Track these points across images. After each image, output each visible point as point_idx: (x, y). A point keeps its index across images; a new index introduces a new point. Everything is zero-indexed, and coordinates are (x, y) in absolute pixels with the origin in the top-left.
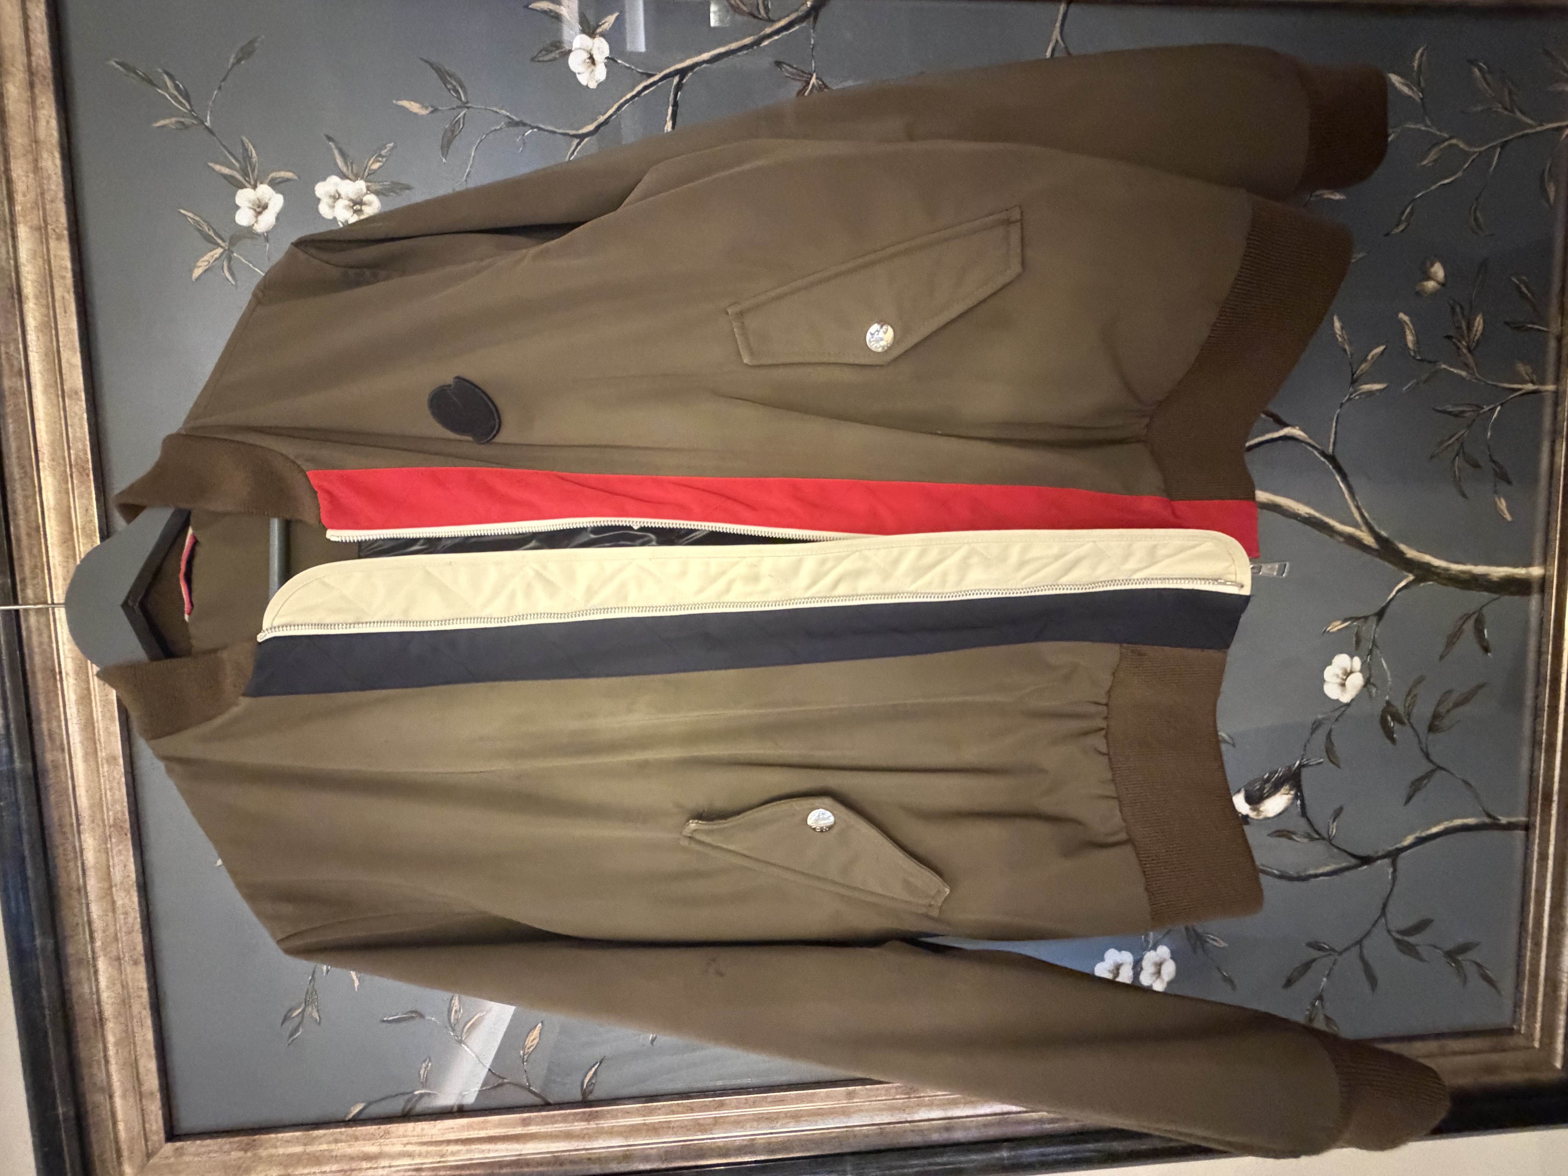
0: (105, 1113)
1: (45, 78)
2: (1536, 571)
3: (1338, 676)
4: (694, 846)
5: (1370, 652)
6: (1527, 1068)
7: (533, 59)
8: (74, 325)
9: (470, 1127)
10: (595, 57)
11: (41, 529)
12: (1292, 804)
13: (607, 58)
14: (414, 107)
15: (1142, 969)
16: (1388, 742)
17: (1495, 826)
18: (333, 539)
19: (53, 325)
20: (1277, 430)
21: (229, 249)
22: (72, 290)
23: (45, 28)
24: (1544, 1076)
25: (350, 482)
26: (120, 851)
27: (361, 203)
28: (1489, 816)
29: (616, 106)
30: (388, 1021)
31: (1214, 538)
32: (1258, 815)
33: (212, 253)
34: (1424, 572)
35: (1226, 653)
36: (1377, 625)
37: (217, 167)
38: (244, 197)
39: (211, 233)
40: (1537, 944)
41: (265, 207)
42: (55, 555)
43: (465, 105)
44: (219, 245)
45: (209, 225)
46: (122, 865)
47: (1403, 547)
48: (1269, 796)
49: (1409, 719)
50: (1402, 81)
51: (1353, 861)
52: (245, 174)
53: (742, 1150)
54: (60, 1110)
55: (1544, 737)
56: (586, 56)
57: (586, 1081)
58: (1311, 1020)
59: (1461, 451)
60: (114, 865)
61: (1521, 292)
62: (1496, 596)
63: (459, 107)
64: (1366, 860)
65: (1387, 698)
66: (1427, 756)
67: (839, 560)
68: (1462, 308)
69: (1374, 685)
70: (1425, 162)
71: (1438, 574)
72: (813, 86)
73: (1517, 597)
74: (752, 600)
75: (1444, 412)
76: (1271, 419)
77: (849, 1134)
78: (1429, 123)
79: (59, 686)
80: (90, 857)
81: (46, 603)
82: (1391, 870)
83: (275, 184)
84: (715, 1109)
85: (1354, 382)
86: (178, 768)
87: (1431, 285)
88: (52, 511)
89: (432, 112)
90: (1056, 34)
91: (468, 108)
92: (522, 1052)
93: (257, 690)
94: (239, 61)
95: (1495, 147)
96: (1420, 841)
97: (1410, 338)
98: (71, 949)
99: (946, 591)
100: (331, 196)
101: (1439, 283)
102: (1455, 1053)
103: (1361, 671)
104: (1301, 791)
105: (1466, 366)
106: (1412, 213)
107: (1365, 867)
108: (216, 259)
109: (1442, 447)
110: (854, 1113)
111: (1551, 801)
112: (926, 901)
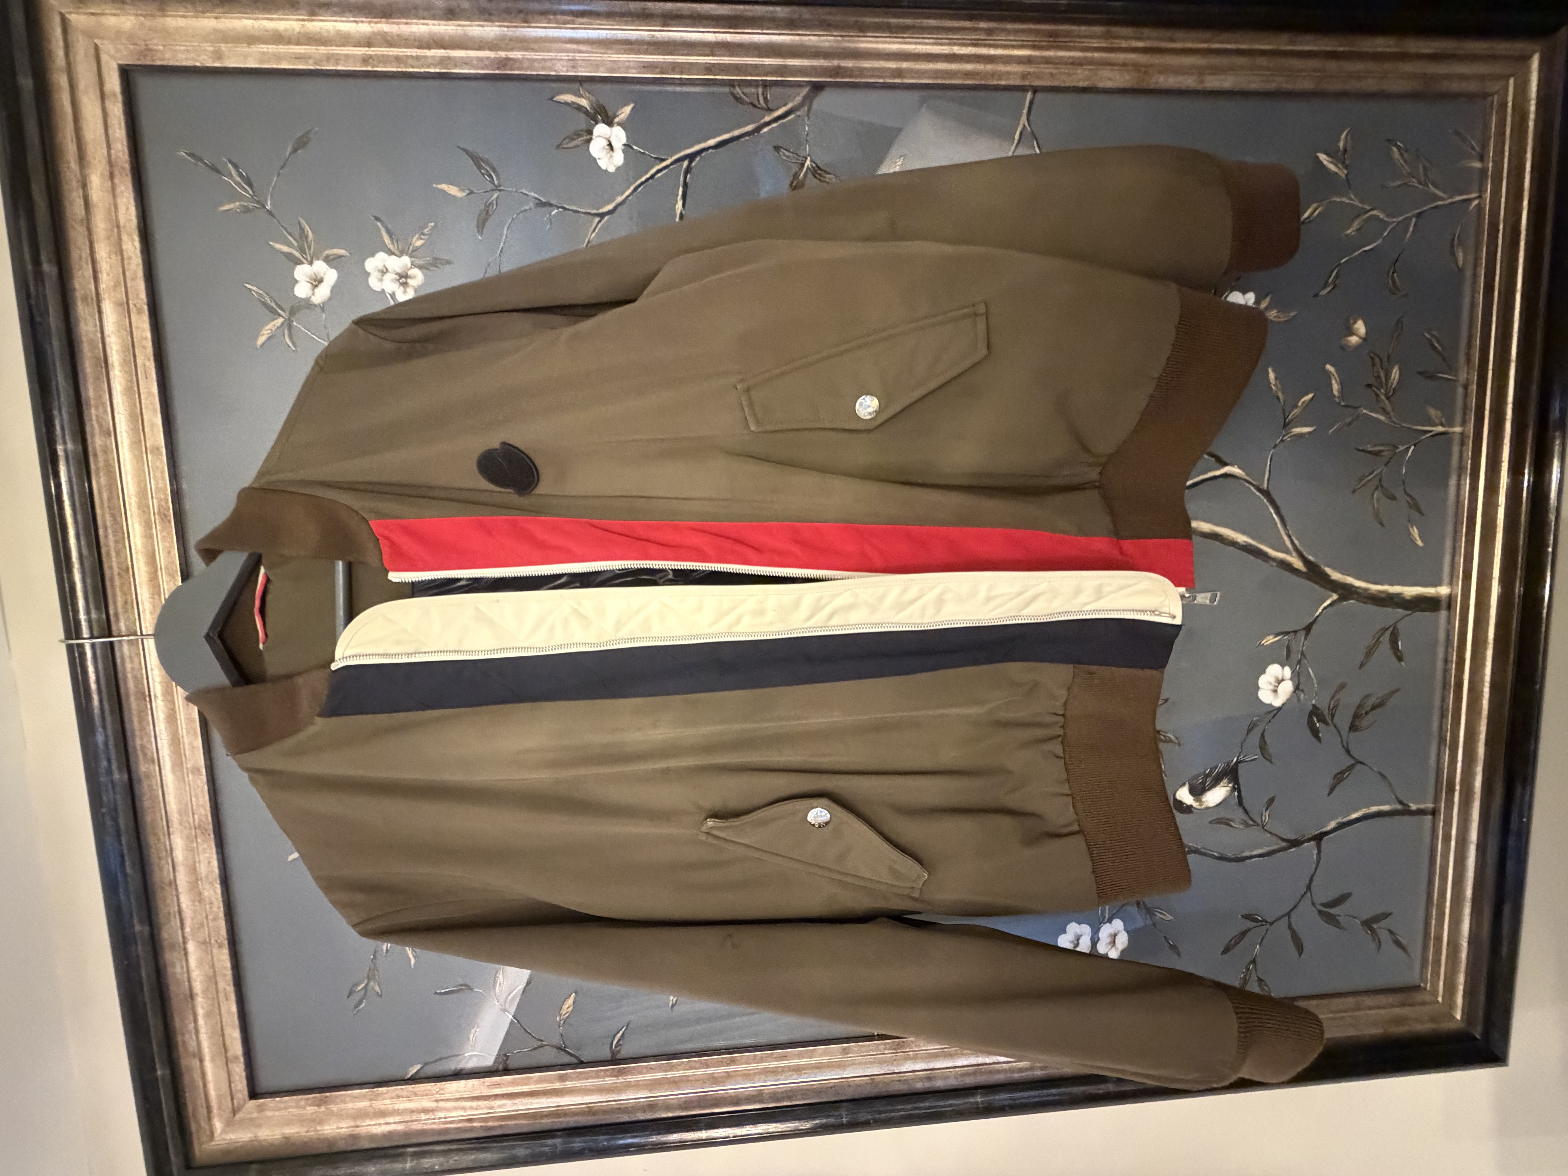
0: (197, 1075)
1: (123, 168)
2: (1444, 591)
3: (1270, 683)
4: (711, 840)
5: (1299, 662)
6: (1433, 1020)
7: (558, 147)
8: (155, 389)
9: (513, 1083)
10: (613, 144)
11: (131, 570)
12: (1230, 795)
13: (625, 145)
14: (453, 190)
15: (1099, 939)
16: (1314, 740)
17: (1406, 812)
18: (394, 580)
19: (136, 389)
20: (1218, 469)
21: (289, 319)
22: (152, 358)
23: (123, 124)
24: (1446, 1026)
25: (407, 531)
26: (204, 849)
27: (406, 276)
28: (1401, 802)
29: (632, 188)
30: (440, 994)
31: (1151, 578)
32: (1201, 805)
33: (273, 323)
34: (1346, 592)
35: (1163, 673)
36: (1305, 639)
37: (278, 246)
38: (302, 272)
39: (273, 304)
40: (1441, 914)
41: (321, 281)
42: (144, 593)
43: (497, 188)
44: (280, 315)
45: (271, 297)
46: (206, 861)
47: (1328, 570)
48: (1210, 788)
49: (1332, 720)
50: (1330, 159)
51: (1284, 844)
52: (302, 251)
53: (750, 1099)
54: (159, 1073)
55: (1449, 734)
56: (605, 143)
57: (615, 1042)
58: (1245, 981)
59: (1380, 486)
60: (199, 861)
61: (1433, 346)
62: (1409, 612)
63: (493, 190)
64: (1295, 843)
65: (1314, 702)
66: (1348, 751)
67: (834, 597)
68: (1381, 360)
69: (1302, 691)
70: (1349, 232)
71: (1358, 594)
72: (808, 168)
73: (1427, 614)
74: (758, 630)
75: (1363, 451)
76: (1213, 459)
77: (845, 1083)
78: (1352, 196)
79: (149, 707)
80: (179, 854)
81: (135, 634)
82: (1315, 852)
83: (328, 260)
84: (728, 1065)
85: (1286, 425)
86: (260, 778)
87: (1354, 340)
88: (140, 554)
89: (469, 194)
90: (1024, 119)
91: (500, 190)
92: (558, 1019)
93: (332, 710)
94: (295, 150)
95: (1410, 218)
96: (1341, 826)
97: (1336, 387)
98: (165, 935)
99: (925, 621)
100: (379, 271)
101: (1360, 338)
102: (1371, 1008)
103: (1291, 679)
104: (1238, 784)
105: (1385, 412)
106: (1337, 276)
107: (1293, 849)
108: (278, 328)
109: (1363, 482)
110: (849, 1066)
111: (1453, 791)
112: (909, 884)
